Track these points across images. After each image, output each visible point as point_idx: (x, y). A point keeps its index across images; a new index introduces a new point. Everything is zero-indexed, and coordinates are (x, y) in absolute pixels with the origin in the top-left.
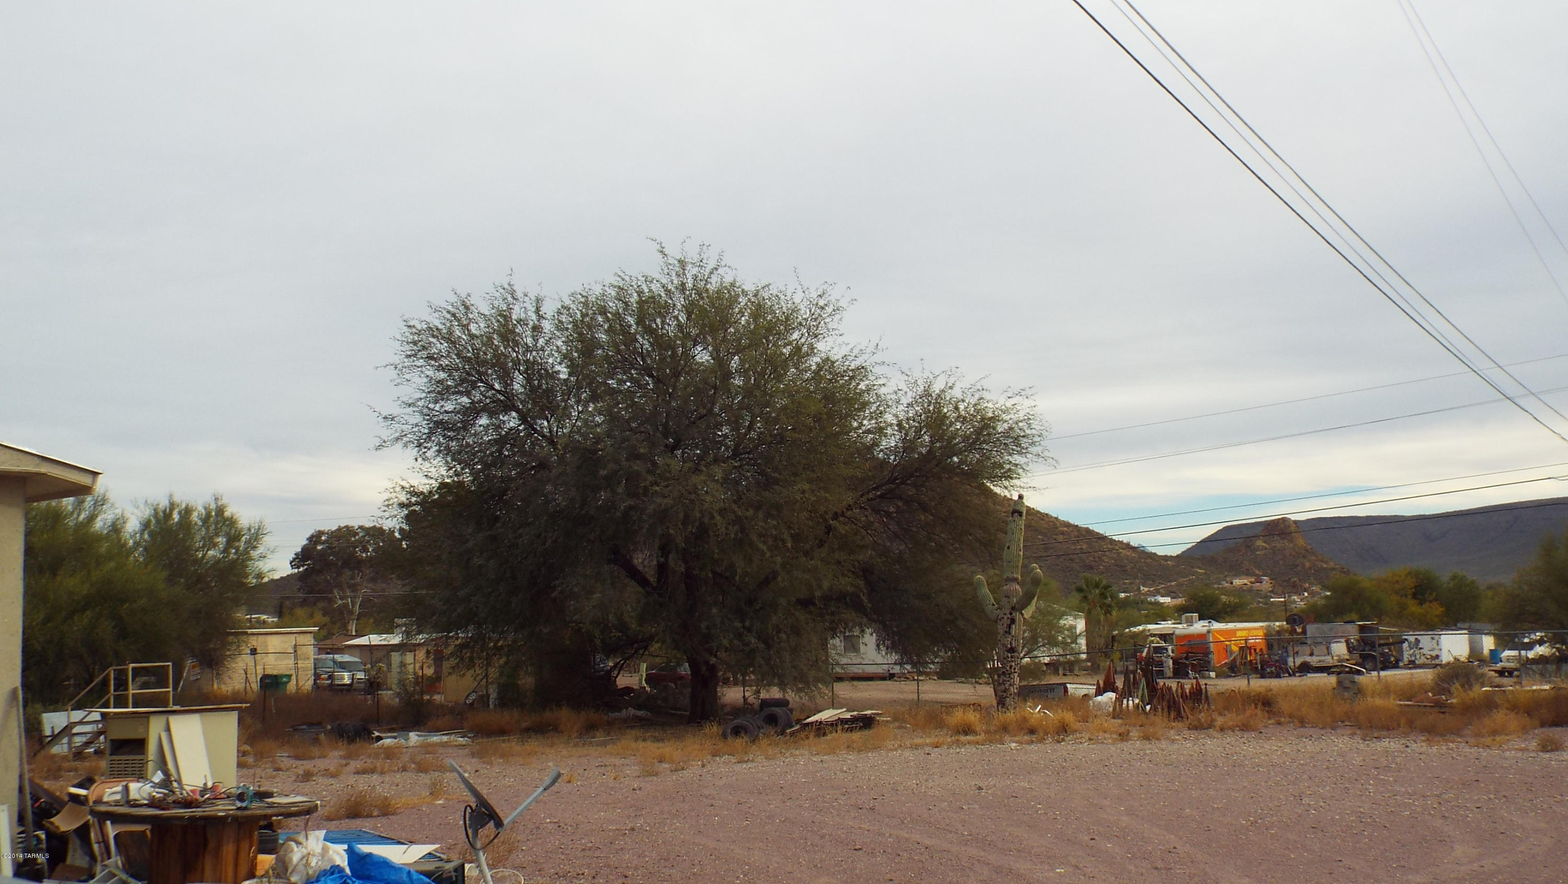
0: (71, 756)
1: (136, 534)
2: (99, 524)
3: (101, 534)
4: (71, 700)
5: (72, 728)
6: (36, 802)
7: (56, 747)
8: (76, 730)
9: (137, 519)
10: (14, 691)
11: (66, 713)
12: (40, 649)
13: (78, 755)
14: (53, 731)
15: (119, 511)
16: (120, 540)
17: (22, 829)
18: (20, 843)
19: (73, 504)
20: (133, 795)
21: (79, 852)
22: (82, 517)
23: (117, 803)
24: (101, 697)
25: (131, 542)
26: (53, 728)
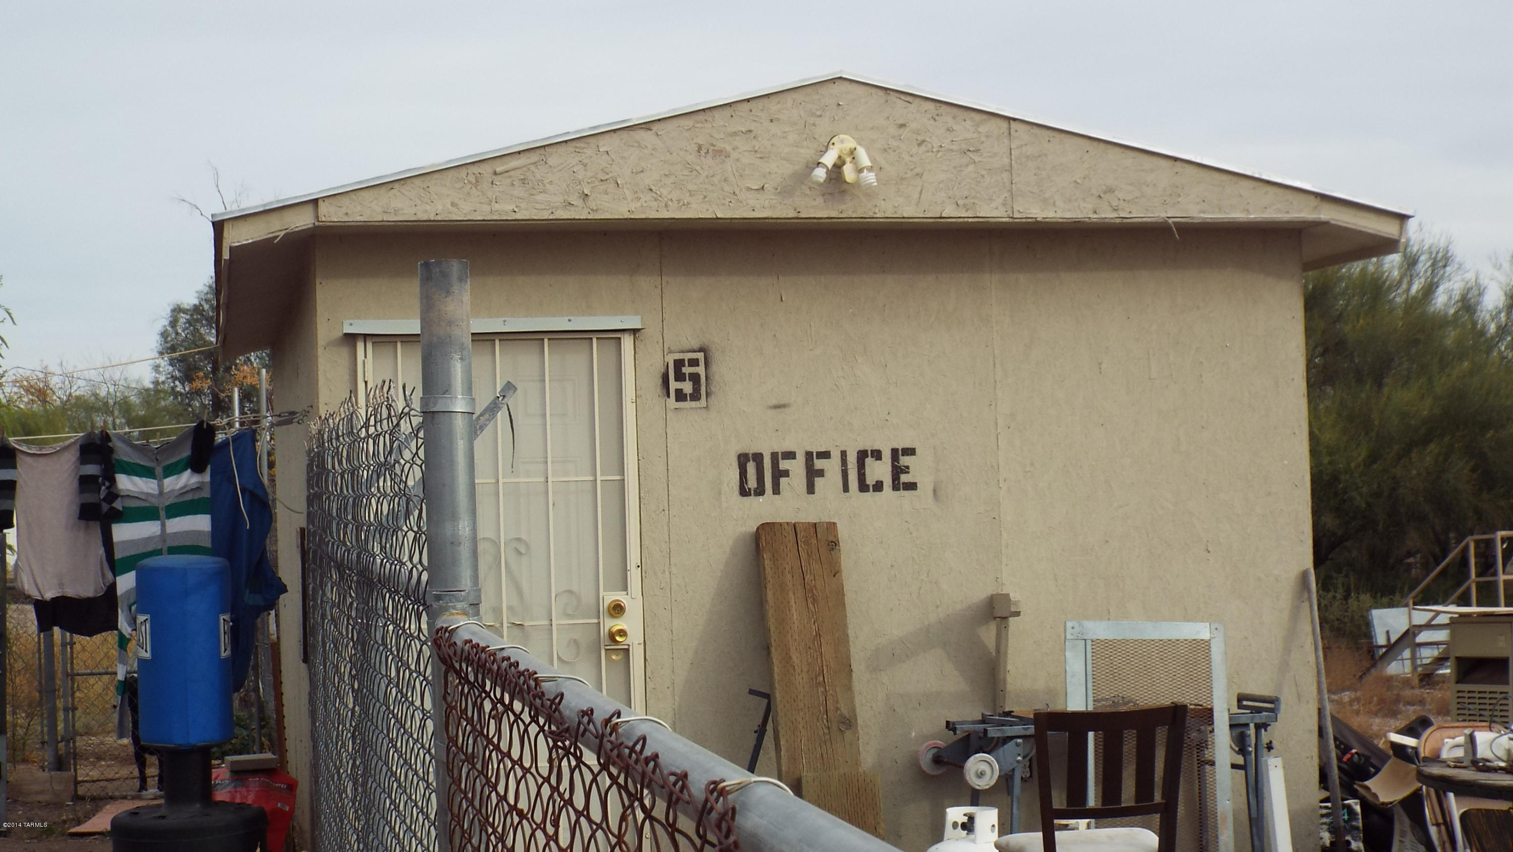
0: (1416, 681)
1: (1500, 312)
2: (1441, 300)
3: (1446, 315)
4: (1412, 589)
5: (1415, 635)
6: (1344, 752)
7: (1394, 664)
8: (1422, 637)
9: (1502, 288)
10: (1304, 575)
11: (1406, 610)
12: (1364, 505)
13: (1427, 678)
14: (1389, 639)
15: (1470, 276)
16: (1474, 324)
17: (1325, 794)
18: (1323, 816)
19: (1400, 268)
20: (1483, 751)
21: (1410, 838)
22: (1415, 288)
23: (1458, 764)
24: (1459, 584)
25: (1492, 328)
26: (1388, 632)
